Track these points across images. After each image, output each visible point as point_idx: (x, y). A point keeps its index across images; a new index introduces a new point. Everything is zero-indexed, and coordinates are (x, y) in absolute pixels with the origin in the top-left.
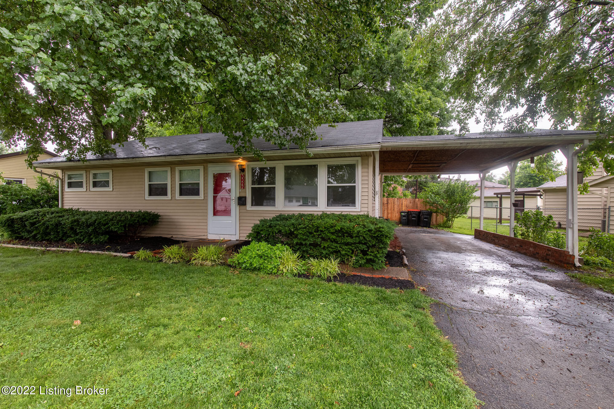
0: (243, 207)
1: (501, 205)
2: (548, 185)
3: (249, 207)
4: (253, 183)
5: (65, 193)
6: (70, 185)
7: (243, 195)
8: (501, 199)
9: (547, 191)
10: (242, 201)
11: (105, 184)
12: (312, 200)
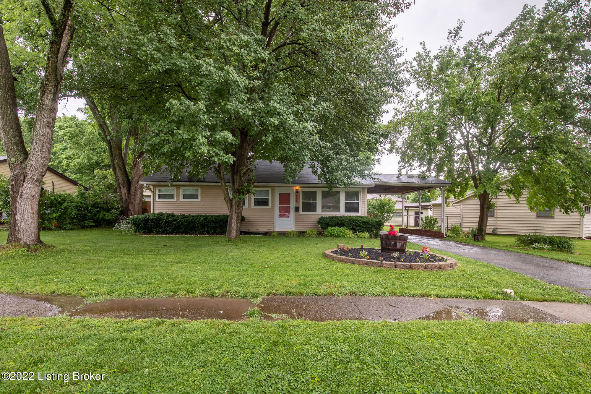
0: (298, 213)
1: (408, 214)
2: (434, 202)
3: (301, 212)
4: (303, 199)
5: (155, 202)
6: (160, 197)
7: (297, 206)
8: (408, 210)
9: (434, 205)
10: (297, 209)
11: (195, 197)
12: (337, 209)
